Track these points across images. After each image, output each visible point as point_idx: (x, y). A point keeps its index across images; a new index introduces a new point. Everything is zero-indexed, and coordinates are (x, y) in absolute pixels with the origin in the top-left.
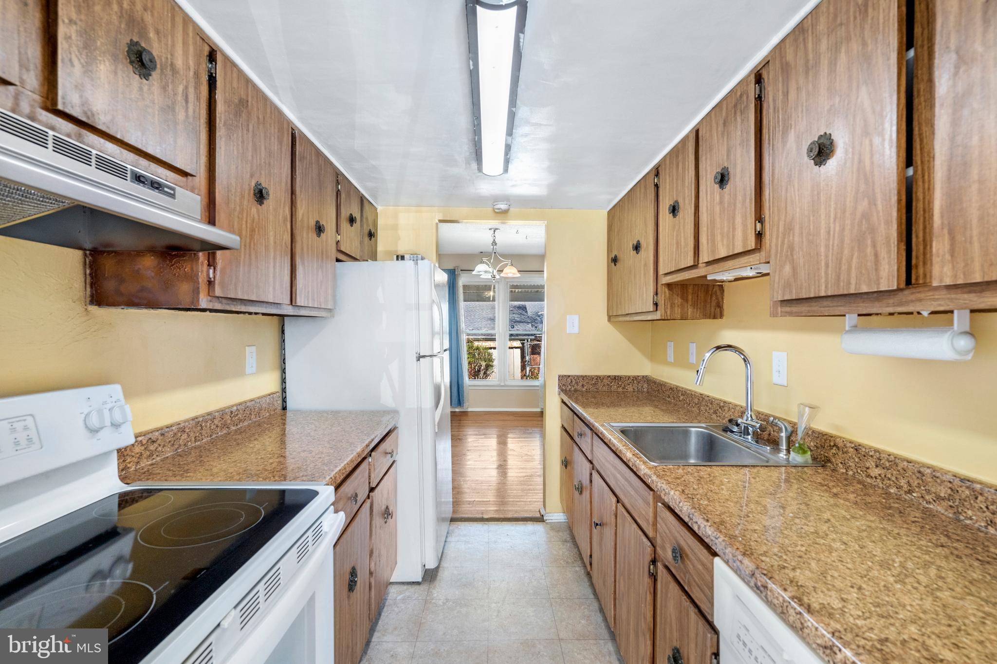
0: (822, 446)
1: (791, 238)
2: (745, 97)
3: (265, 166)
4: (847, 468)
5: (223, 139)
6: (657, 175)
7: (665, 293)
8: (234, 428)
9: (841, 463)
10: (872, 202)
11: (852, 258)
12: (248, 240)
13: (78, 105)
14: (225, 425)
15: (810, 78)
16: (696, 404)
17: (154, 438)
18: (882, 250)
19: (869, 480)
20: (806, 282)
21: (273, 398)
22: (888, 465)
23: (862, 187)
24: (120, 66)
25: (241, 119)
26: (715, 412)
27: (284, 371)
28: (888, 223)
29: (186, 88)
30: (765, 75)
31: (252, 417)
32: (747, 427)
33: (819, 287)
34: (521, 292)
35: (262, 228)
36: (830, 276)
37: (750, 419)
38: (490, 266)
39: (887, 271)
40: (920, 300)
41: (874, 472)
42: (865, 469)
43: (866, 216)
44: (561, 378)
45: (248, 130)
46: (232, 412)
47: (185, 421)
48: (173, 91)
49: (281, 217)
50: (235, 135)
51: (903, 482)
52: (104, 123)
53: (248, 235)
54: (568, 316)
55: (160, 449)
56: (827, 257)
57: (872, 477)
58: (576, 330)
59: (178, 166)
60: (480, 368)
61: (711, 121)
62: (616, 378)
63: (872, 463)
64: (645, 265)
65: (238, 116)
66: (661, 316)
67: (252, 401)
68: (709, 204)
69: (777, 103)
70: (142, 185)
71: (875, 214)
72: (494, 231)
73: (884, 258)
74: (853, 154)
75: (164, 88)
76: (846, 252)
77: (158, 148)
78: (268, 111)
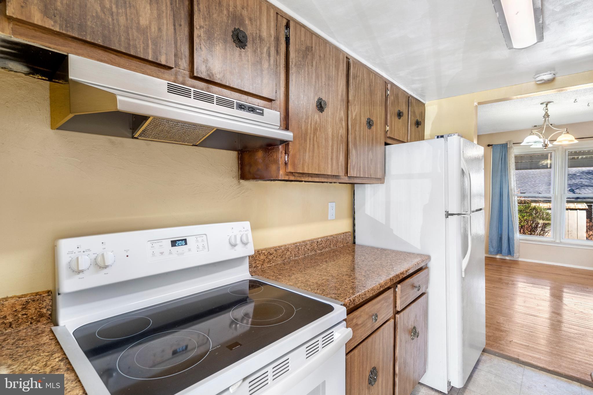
3: (325, 87)
5: (294, 75)
8: (319, 252)
12: (312, 136)
13: (204, 72)
14: (313, 249)
17: (271, 252)
21: (346, 235)
24: (228, 45)
25: (307, 60)
27: (354, 219)
29: (269, 48)
31: (331, 246)
35: (323, 127)
38: (542, 137)
45: (312, 66)
46: (318, 242)
47: (289, 245)
48: (261, 52)
49: (337, 118)
50: (303, 71)
52: (219, 79)
53: (312, 133)
55: (274, 258)
59: (264, 96)
60: (537, 226)
65: (305, 58)
67: (331, 236)
70: (243, 110)
72: (547, 105)
75: (255, 51)
77: (251, 87)
78: (328, 50)
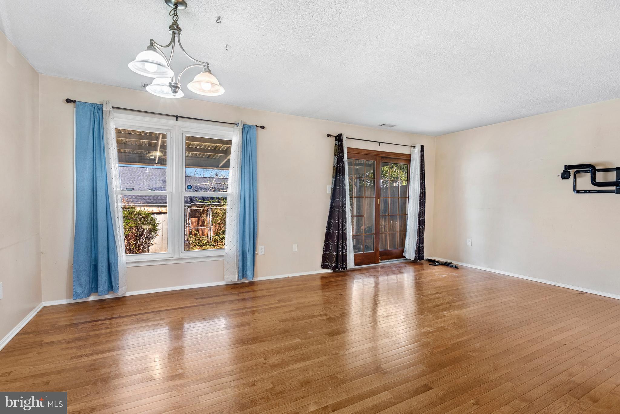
72: (176, 6)
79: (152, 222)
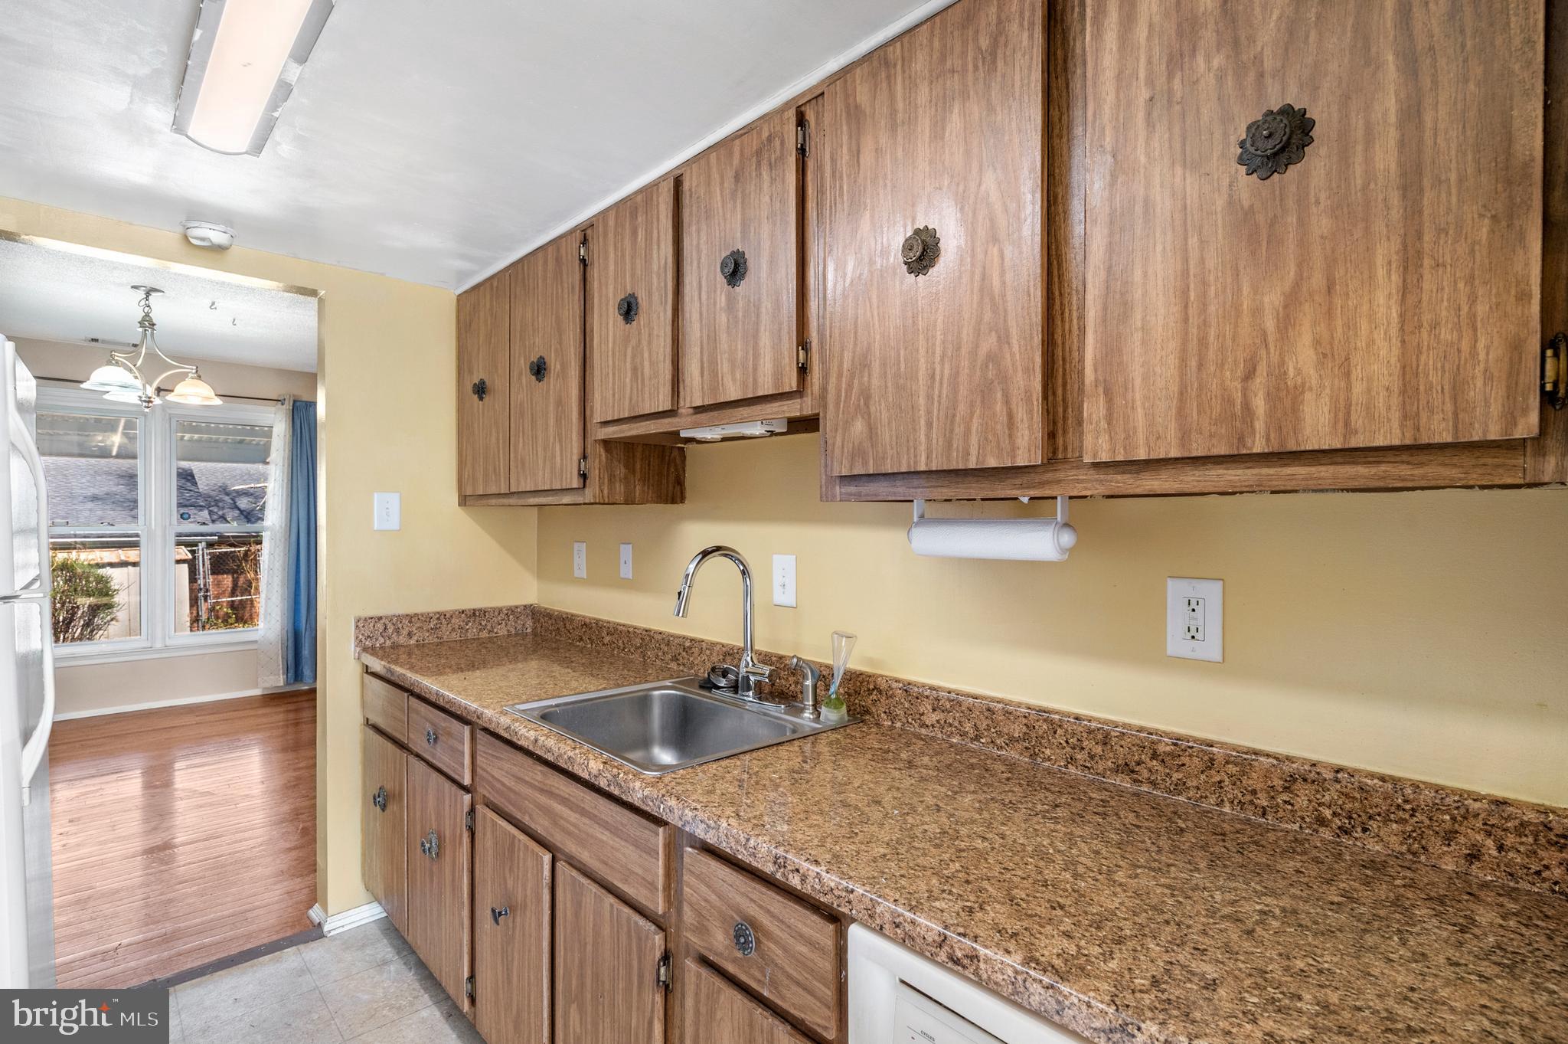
0: (856, 692)
1: (866, 379)
2: (777, 143)
4: (893, 718)
6: (585, 242)
7: (600, 456)
9: (885, 712)
10: (1004, 339)
11: (971, 418)
15: (900, 138)
16: (637, 648)
18: (1020, 409)
19: (923, 731)
20: (892, 448)
22: (948, 706)
23: (988, 316)
26: (675, 659)
28: (1028, 371)
30: (810, 116)
32: (748, 677)
33: (915, 456)
34: (200, 441)
36: (934, 441)
37: (750, 665)
38: (136, 374)
39: (1026, 438)
40: (1059, 482)
41: (932, 718)
42: (918, 716)
43: (993, 358)
44: (361, 623)
51: (968, 727)
54: (376, 495)
56: (929, 412)
57: (927, 726)
58: (393, 523)
61: (709, 168)
62: (476, 614)
63: (927, 706)
64: (559, 403)
66: (594, 496)
68: (704, 309)
69: (838, 166)
71: (1008, 356)
72: (148, 294)
73: (1022, 421)
74: (973, 265)
76: (962, 409)
79: (100, 586)
